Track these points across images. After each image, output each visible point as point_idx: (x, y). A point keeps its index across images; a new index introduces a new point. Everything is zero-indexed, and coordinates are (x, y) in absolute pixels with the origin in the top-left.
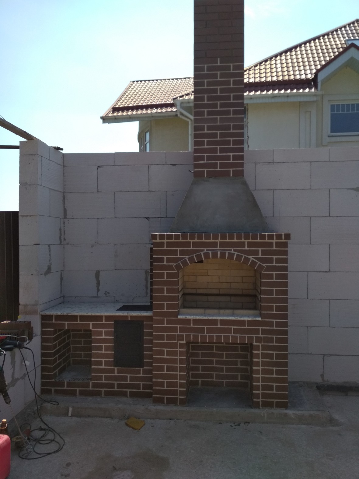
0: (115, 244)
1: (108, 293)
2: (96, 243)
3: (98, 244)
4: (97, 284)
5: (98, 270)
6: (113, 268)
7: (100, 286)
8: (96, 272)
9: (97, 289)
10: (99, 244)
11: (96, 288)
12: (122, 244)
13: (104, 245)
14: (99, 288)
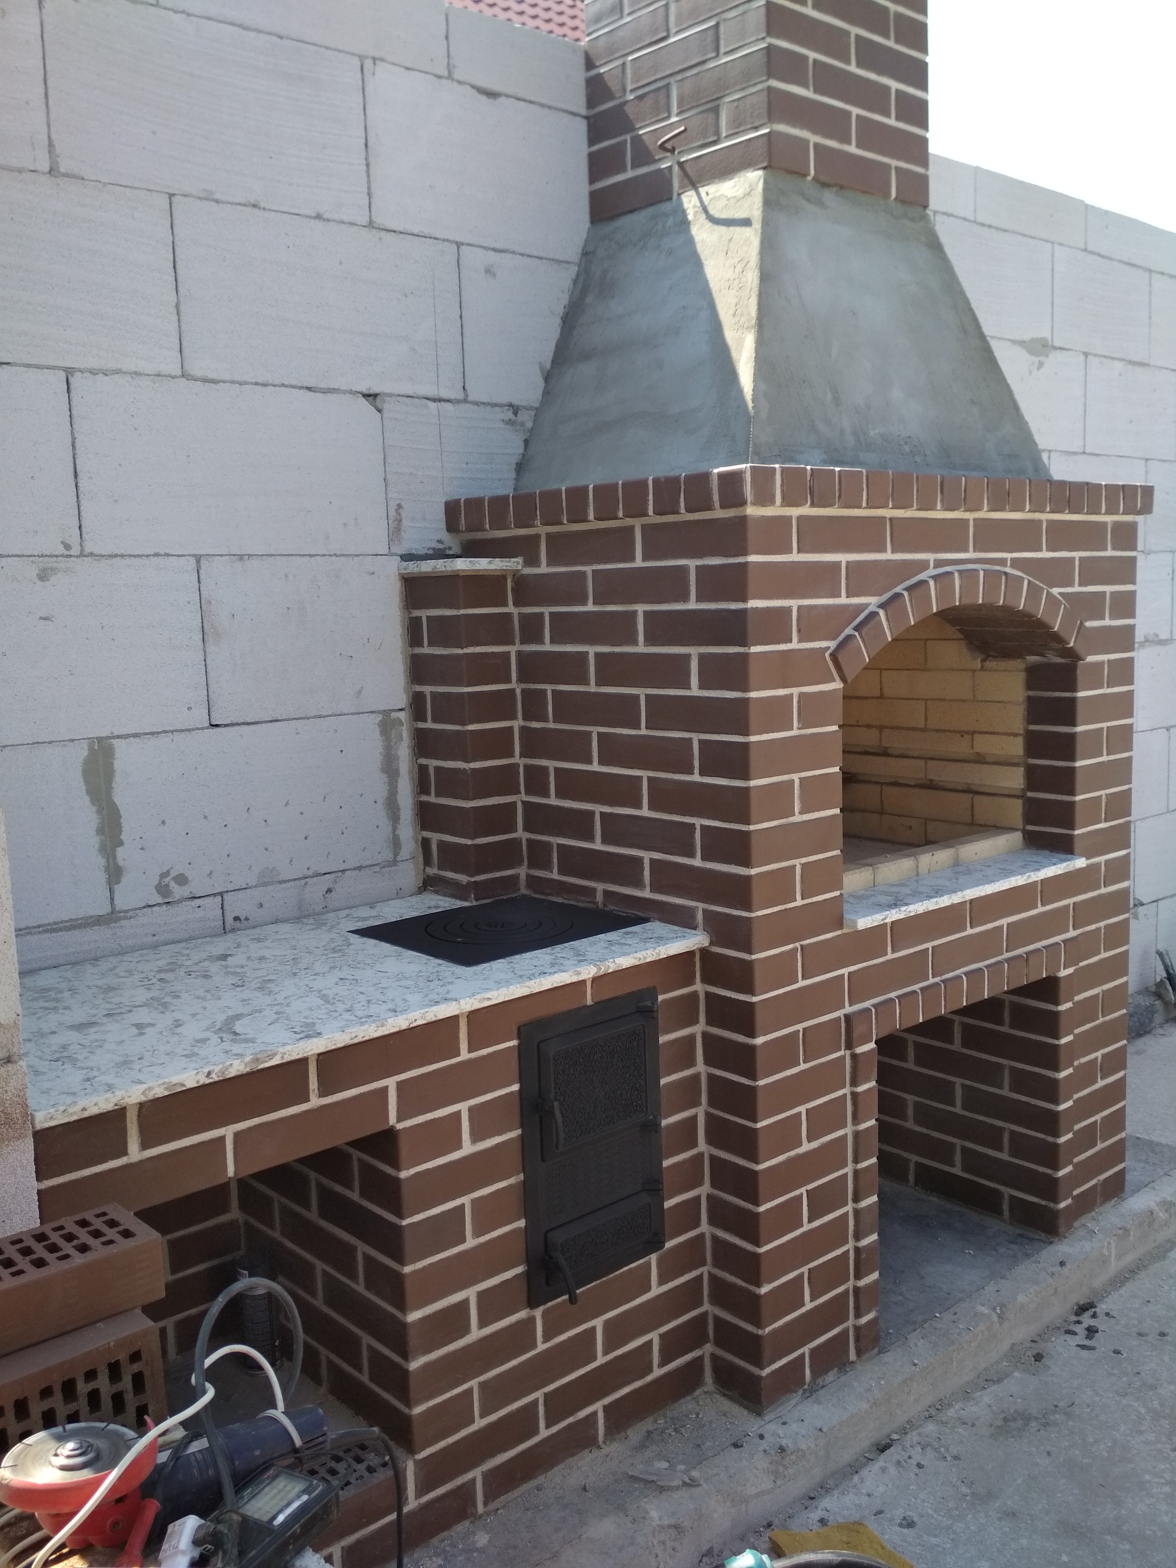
0: (198, 559)
1: (181, 880)
2: (67, 547)
3: (82, 555)
4: (100, 831)
5: (100, 739)
6: (200, 717)
7: (121, 843)
8: (85, 753)
9: (107, 869)
10: (91, 554)
11: (102, 862)
12: (241, 557)
13: (128, 561)
14: (115, 857)
